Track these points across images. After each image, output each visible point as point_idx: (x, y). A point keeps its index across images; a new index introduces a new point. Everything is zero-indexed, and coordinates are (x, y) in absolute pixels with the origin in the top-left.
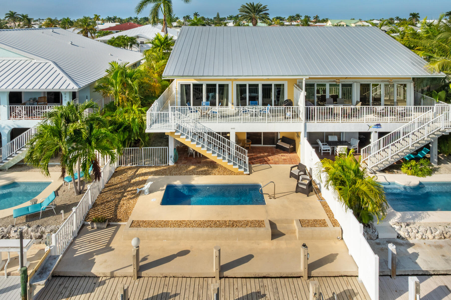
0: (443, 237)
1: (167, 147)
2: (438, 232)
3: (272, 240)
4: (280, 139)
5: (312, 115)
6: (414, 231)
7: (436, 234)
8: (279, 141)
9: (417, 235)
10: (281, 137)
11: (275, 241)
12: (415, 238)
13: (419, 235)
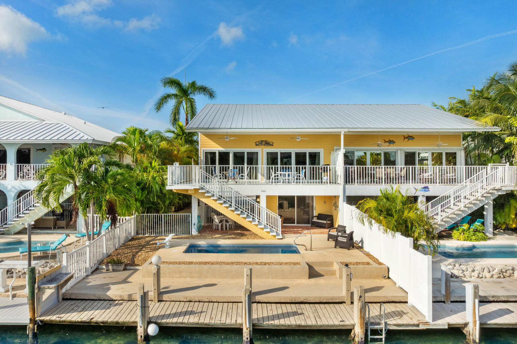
0: (502, 276)
1: (190, 214)
2: (496, 271)
3: (309, 279)
4: (315, 216)
5: (352, 178)
6: (469, 270)
7: (494, 272)
8: (314, 218)
9: (473, 274)
10: (317, 215)
11: (313, 280)
12: (471, 277)
13: (476, 274)
